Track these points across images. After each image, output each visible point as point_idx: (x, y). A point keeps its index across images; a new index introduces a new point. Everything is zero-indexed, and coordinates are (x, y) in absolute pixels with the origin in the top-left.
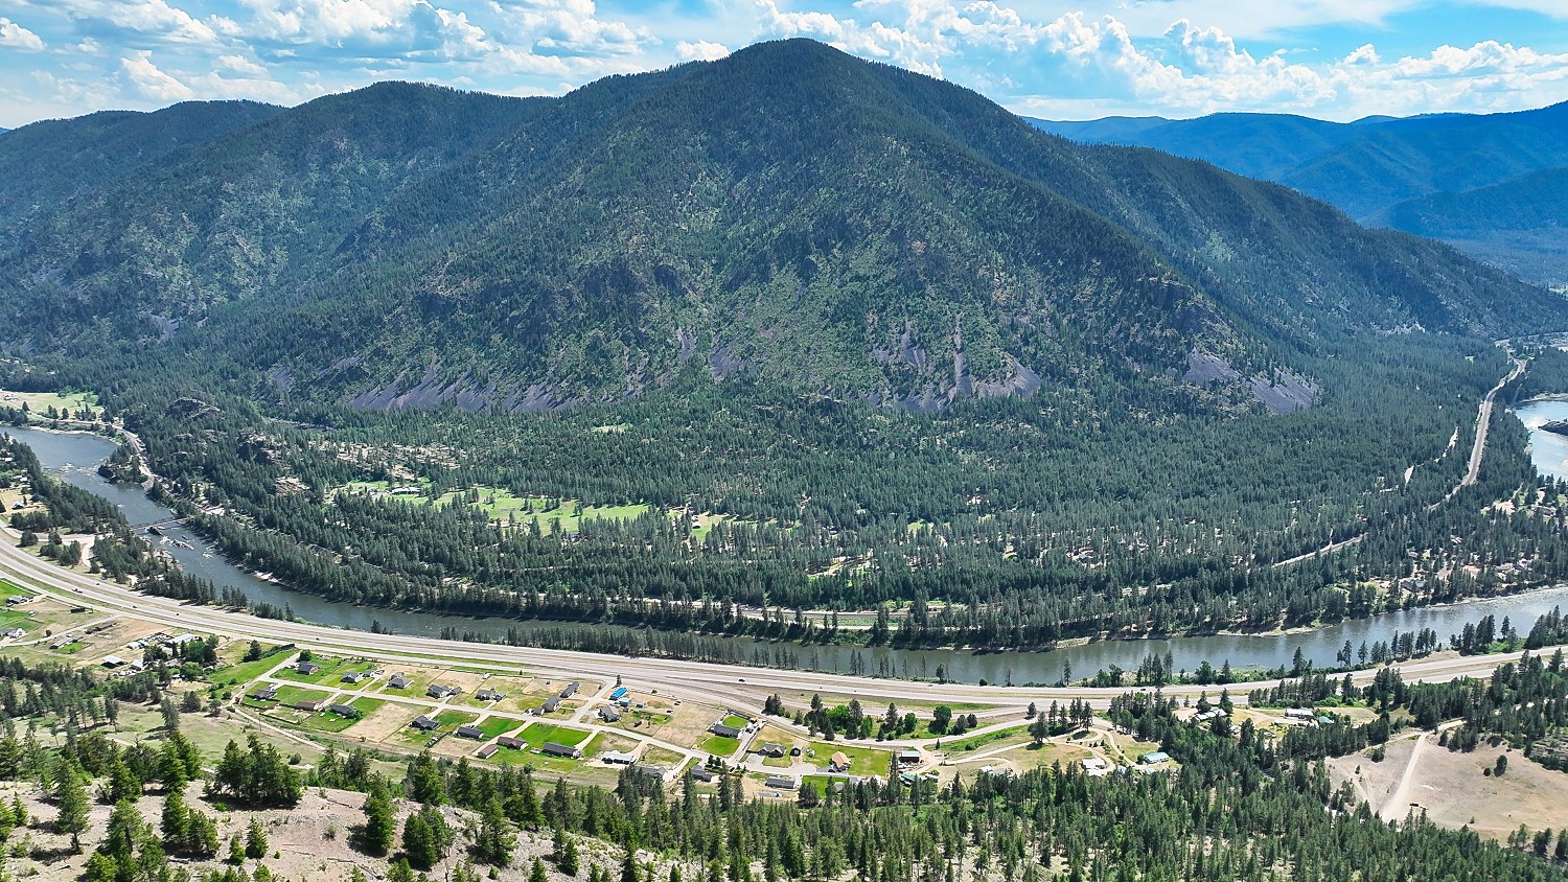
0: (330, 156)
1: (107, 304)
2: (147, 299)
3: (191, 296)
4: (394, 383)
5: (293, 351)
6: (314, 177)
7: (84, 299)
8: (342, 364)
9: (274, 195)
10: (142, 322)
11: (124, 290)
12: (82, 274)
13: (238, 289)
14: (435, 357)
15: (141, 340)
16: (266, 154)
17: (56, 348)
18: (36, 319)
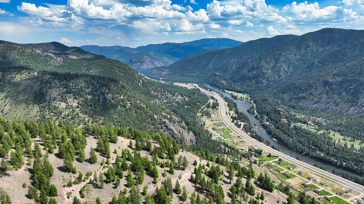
0: (308, 46)
1: (255, 77)
2: (262, 77)
3: (271, 77)
4: (313, 101)
5: (290, 91)
6: (303, 51)
7: (251, 76)
8: (301, 95)
9: (293, 55)
10: (260, 81)
11: (258, 74)
12: (252, 71)
13: (281, 76)
14: (325, 96)
15: (260, 85)
16: (293, 46)
17: (244, 85)
18: (242, 79)
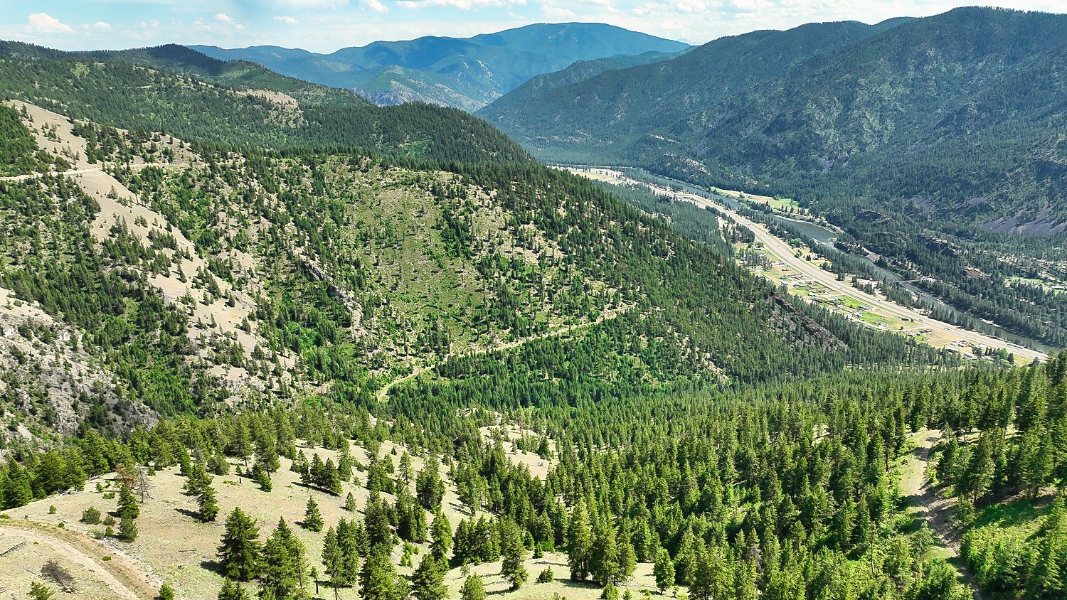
0: (923, 60)
1: (796, 149)
2: (815, 148)
3: (839, 148)
4: (1015, 217)
5: (931, 188)
6: (911, 74)
7: (782, 146)
8: (973, 201)
9: (886, 86)
10: (813, 161)
11: (803, 142)
12: (779, 131)
13: (866, 145)
14: (1047, 203)
15: (812, 172)
16: (881, 60)
17: (766, 172)
18: (754, 155)
